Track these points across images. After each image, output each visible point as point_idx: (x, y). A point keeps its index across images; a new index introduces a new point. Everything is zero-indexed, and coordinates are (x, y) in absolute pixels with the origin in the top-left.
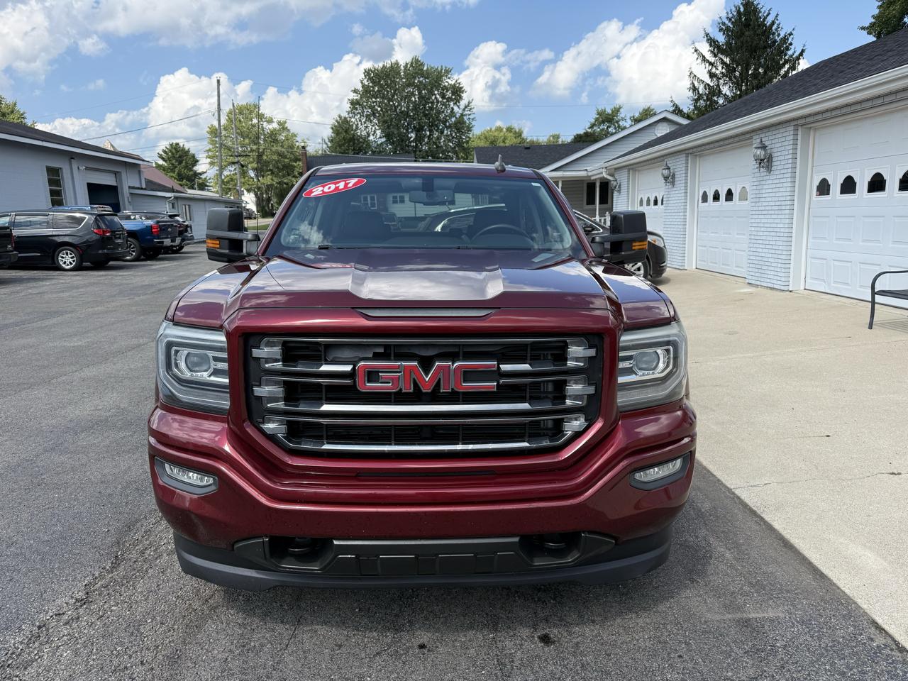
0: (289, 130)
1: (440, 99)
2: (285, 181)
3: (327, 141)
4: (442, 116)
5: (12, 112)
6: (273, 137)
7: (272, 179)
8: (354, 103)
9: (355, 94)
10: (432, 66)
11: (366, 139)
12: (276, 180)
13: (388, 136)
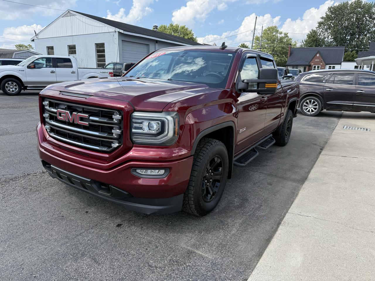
0: (288, 37)
1: (368, 19)
2: (283, 59)
3: (304, 41)
4: (367, 28)
5: (190, 33)
6: (281, 40)
7: (277, 59)
8: (320, 24)
9: (322, 19)
10: (367, 2)
11: (323, 40)
12: (279, 59)
13: (335, 39)
